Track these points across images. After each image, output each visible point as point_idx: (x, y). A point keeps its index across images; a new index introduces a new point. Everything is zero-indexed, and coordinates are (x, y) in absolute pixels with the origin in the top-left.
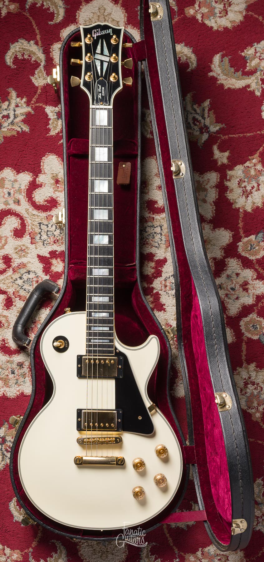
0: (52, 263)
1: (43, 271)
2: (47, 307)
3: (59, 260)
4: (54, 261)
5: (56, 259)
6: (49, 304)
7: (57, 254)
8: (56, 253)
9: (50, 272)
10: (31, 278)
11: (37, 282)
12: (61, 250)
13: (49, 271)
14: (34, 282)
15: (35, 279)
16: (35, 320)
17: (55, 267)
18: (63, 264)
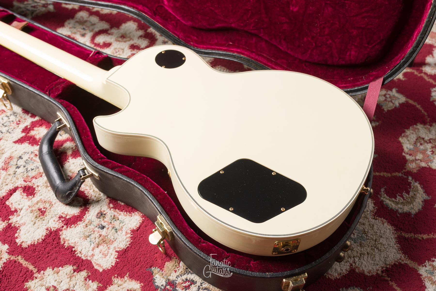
0: (32, 136)
1: (33, 145)
2: (68, 159)
3: (35, 129)
4: (32, 133)
5: (33, 130)
6: (66, 156)
7: (30, 128)
8: (27, 128)
9: (39, 141)
10: (27, 158)
11: (36, 155)
12: (30, 123)
13: (37, 141)
14: (34, 158)
15: (32, 156)
16: (69, 176)
17: (39, 135)
18: (43, 128)
